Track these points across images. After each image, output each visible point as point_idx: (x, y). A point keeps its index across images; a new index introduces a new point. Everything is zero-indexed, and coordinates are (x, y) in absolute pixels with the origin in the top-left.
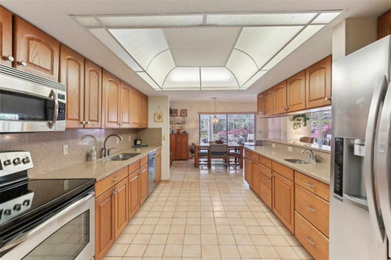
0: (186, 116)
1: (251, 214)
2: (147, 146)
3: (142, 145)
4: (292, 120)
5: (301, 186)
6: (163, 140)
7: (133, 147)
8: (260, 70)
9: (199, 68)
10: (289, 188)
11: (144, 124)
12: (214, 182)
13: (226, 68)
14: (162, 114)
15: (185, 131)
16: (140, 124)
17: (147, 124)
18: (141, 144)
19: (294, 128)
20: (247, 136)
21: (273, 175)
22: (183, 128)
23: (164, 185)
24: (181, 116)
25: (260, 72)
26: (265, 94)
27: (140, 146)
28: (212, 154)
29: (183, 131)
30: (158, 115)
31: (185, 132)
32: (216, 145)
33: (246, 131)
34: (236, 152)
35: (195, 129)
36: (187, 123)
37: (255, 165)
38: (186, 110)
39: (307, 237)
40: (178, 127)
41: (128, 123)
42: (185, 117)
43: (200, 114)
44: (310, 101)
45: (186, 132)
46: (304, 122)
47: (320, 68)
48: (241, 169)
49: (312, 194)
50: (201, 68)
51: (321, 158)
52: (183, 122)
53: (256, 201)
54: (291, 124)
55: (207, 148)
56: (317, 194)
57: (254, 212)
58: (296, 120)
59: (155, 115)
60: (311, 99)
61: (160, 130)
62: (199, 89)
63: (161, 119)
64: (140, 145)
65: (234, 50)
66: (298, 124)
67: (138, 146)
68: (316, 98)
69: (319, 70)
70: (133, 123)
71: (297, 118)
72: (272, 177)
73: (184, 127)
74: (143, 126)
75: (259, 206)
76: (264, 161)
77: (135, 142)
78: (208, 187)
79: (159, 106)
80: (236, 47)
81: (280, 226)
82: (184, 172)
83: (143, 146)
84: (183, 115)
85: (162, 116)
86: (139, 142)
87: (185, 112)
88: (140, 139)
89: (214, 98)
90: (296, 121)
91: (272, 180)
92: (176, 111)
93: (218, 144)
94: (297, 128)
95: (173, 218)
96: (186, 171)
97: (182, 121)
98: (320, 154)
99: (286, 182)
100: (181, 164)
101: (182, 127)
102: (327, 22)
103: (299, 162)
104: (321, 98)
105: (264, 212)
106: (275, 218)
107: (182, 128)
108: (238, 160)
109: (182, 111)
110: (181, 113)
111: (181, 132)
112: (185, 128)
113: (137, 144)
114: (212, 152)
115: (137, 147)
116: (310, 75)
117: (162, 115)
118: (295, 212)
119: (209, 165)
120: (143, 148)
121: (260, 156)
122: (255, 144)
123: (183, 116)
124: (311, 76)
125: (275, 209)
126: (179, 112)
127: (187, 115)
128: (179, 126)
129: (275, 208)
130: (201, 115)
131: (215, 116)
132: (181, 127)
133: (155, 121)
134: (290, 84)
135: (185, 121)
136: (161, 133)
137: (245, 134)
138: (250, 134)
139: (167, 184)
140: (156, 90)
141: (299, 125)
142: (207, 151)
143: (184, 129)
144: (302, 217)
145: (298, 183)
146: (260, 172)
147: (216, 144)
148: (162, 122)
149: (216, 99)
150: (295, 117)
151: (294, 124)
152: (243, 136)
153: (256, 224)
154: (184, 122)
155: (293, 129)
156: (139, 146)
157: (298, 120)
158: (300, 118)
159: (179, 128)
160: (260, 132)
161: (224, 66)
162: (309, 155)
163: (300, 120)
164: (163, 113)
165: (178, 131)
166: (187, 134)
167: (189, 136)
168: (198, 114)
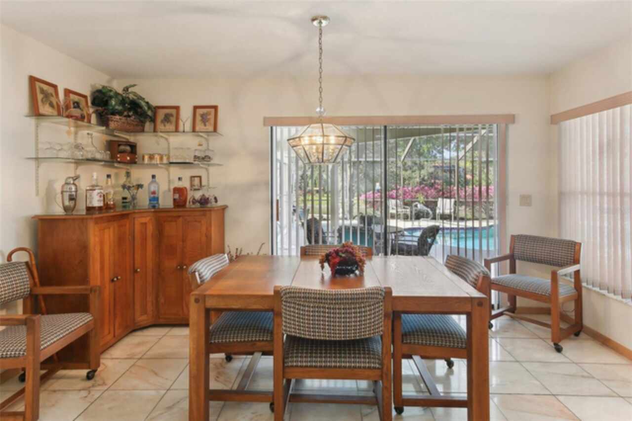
0: (215, 131)
20: (436, 203)
22: (205, 182)
24: (195, 131)
29: (201, 194)
31: (203, 202)
35: (251, 187)
36: (215, 160)
38: (215, 108)
40: (179, 179)
43: (272, 124)
45: (215, 200)
52: (196, 158)
73: (208, 178)
87: (212, 117)
92: (174, 111)
97: (193, 156)
101: (200, 178)
107: (197, 182)
109: (199, 111)
110: (194, 122)
112: (212, 183)
123: (203, 133)
126: (186, 115)
127: (220, 129)
128: (187, 173)
130: (277, 130)
132: (192, 177)
135: (211, 154)
137: (430, 199)
138: (444, 200)
143: (208, 186)
152: (427, 204)
154: (205, 159)
159: (184, 184)
165: (177, 196)
166: (224, 208)
167: (229, 215)
168: (265, 125)
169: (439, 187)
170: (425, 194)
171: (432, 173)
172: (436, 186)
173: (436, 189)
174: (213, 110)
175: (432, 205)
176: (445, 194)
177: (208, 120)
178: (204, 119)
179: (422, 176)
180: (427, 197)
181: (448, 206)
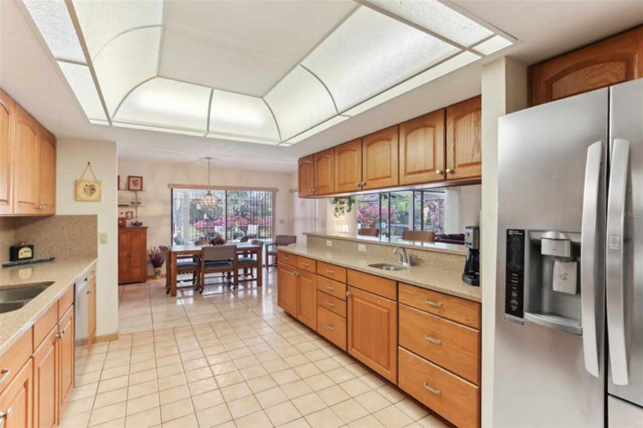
0: (141, 189)
1: (313, 365)
2: (51, 260)
3: (34, 259)
4: (333, 203)
5: (409, 306)
6: (101, 243)
7: (5, 266)
8: (339, 114)
9: (209, 90)
10: (387, 311)
11: (45, 205)
12: (221, 319)
13: (264, 101)
14: (99, 183)
15: (139, 222)
16: (36, 205)
17: (53, 206)
18: (32, 257)
19: (336, 215)
20: (247, 228)
21: (348, 293)
22: (134, 215)
23: (106, 348)
24: (129, 189)
25: (338, 117)
26: (316, 159)
27: (29, 263)
28: (206, 265)
29: (134, 221)
30: (87, 185)
31: (137, 225)
32: (212, 247)
33: (245, 221)
34: (246, 259)
35: (161, 217)
36: (143, 204)
37: (305, 279)
38: (141, 178)
39: (425, 383)
40: (122, 213)
41: (7, 202)
42: (139, 193)
43: (172, 187)
44: (408, 174)
45: (141, 224)
46: (348, 205)
47: (426, 126)
48: (259, 287)
49: (435, 316)
50: (215, 91)
51: (417, 259)
52: (132, 203)
53: (311, 341)
54: (331, 208)
55: (191, 255)
56: (443, 315)
57: (316, 361)
58: (338, 202)
59: (76, 184)
60: (409, 171)
61: (92, 220)
62: (202, 135)
63: (95, 195)
64: (32, 260)
65: (299, 67)
66: (341, 208)
67: (23, 262)
68: (417, 169)
69: (423, 129)
70: (20, 202)
71: (339, 200)
72: (347, 297)
73: (136, 213)
74: (46, 211)
75: (319, 348)
76: (327, 271)
77: (13, 253)
78: (214, 331)
79: (89, 163)
80: (303, 63)
81: (364, 375)
82: (148, 310)
83: (41, 261)
84: (132, 187)
85: (97, 187)
86: (24, 253)
87: (139, 182)
88: (30, 243)
89: (207, 158)
90: (338, 205)
91: (347, 301)
93: (217, 246)
94: (340, 215)
95: (162, 423)
96: (151, 306)
97: (130, 202)
98: (415, 253)
99: (379, 303)
100: (131, 291)
101: (132, 213)
102: (487, 54)
103: (386, 267)
104: (426, 171)
105: (331, 357)
106: (351, 364)
107: (132, 215)
108: (249, 272)
109: (131, 179)
110: (129, 184)
111: (128, 223)
112: (138, 215)
113: (20, 256)
114: (206, 261)
115: (20, 264)
116: (407, 134)
117: (100, 185)
118: (400, 348)
119: (199, 287)
120: (38, 267)
121: (318, 263)
122: (275, 242)
123: (135, 191)
124: (409, 137)
125: (353, 349)
127: (144, 188)
129: (353, 347)
130: (174, 190)
131: (209, 192)
132: (127, 213)
133: (76, 198)
134: (368, 146)
135: (139, 201)
136: (95, 227)
137: (243, 225)
138: (252, 226)
139: (114, 345)
140: (92, 122)
141: (342, 210)
142: (191, 260)
143: (137, 217)
144: (414, 355)
145: (405, 302)
146: (318, 290)
147: (212, 245)
148: (99, 200)
149: (211, 161)
150: (336, 199)
151: (336, 209)
152: (241, 228)
153: (330, 383)
154: (136, 204)
155: (334, 216)
156: (27, 262)
157: (341, 203)
158: (343, 200)
159: (124, 216)
160: (282, 222)
161: (262, 97)
162: (400, 256)
163: (344, 203)
164: (99, 179)
165: (121, 222)
166: (145, 228)
167: (148, 231)
168: (168, 187)
169: (249, 217)
170: (240, 221)
171: (244, 206)
172: (247, 216)
173: (247, 218)
174: (140, 179)
175: (245, 229)
176: (252, 222)
177: (137, 184)
178: (135, 183)
179: (236, 209)
180: (241, 224)
181: (255, 229)
